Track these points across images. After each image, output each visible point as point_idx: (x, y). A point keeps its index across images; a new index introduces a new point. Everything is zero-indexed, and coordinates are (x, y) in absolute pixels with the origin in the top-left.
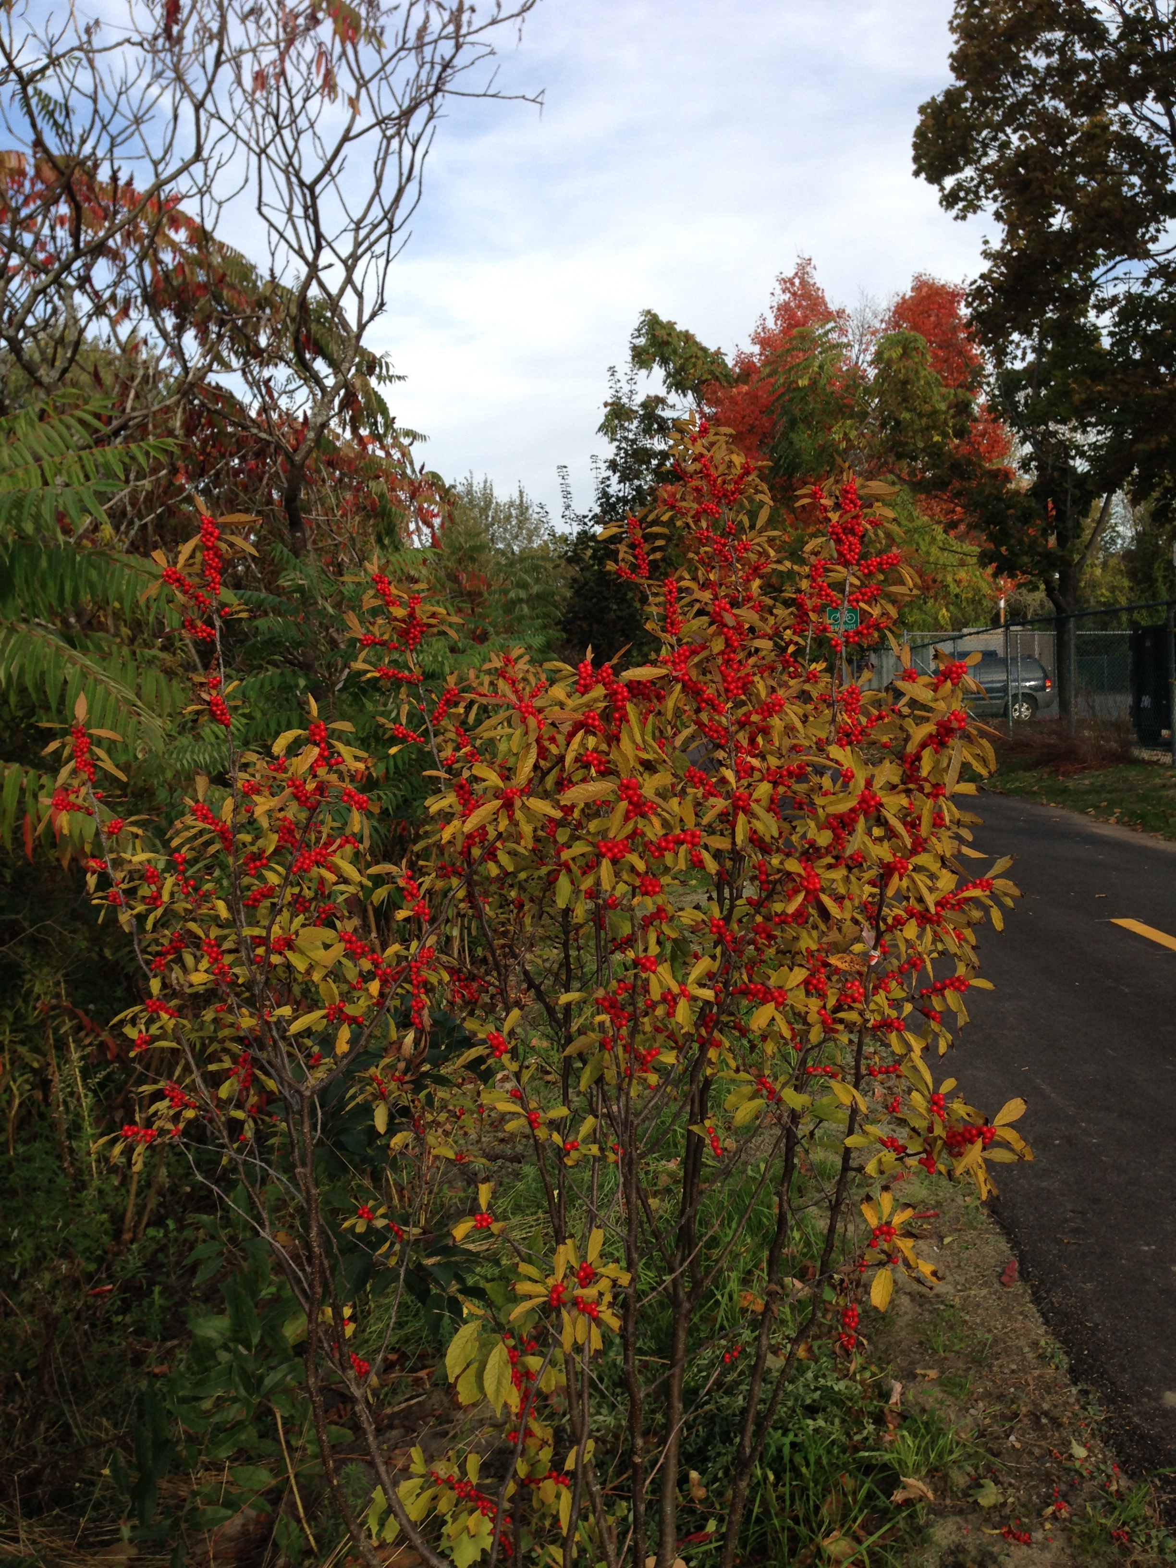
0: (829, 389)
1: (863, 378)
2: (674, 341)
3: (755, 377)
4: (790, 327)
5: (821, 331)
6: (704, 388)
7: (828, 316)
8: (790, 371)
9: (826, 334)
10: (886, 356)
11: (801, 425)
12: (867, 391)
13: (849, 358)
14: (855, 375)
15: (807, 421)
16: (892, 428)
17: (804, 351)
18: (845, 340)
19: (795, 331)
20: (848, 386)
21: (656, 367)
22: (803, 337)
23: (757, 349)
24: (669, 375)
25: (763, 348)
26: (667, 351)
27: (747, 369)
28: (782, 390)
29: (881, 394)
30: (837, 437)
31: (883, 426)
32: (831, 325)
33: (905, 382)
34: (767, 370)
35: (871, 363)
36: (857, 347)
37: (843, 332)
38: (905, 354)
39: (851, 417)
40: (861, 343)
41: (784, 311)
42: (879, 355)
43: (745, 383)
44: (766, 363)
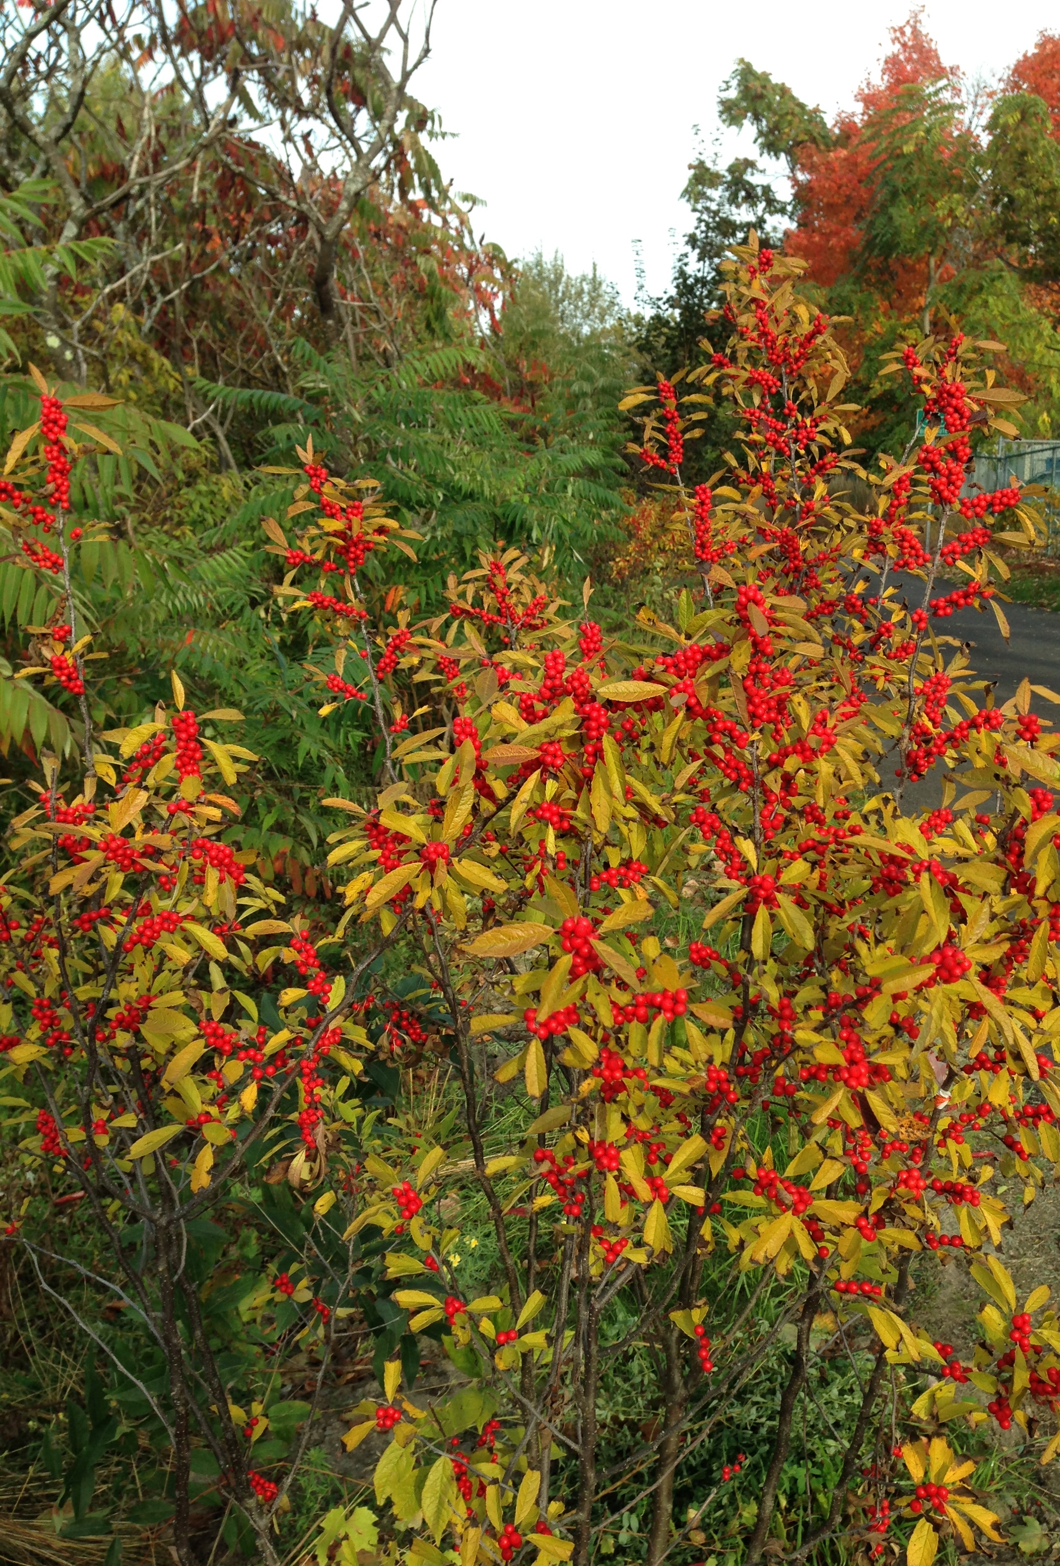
0: (937, 157)
1: (975, 145)
2: (769, 93)
3: (855, 141)
4: (898, 82)
5: (931, 89)
6: (798, 151)
7: (940, 72)
8: (893, 135)
9: (936, 93)
10: (1001, 121)
11: (903, 198)
12: (980, 161)
13: (961, 122)
14: (967, 140)
15: (909, 193)
16: (1005, 206)
17: (912, 112)
18: (957, 101)
19: (902, 87)
20: (958, 155)
21: (746, 123)
22: (911, 95)
23: (859, 107)
24: (761, 133)
25: (867, 107)
26: (761, 106)
27: (848, 130)
28: (884, 156)
29: (995, 166)
30: (941, 213)
31: (995, 203)
32: (942, 83)
33: (1023, 154)
34: (868, 133)
35: (985, 128)
36: (970, 108)
37: (957, 92)
38: (1023, 119)
39: (959, 190)
40: (975, 104)
41: (892, 64)
42: (995, 118)
43: (844, 147)
44: (868, 124)
